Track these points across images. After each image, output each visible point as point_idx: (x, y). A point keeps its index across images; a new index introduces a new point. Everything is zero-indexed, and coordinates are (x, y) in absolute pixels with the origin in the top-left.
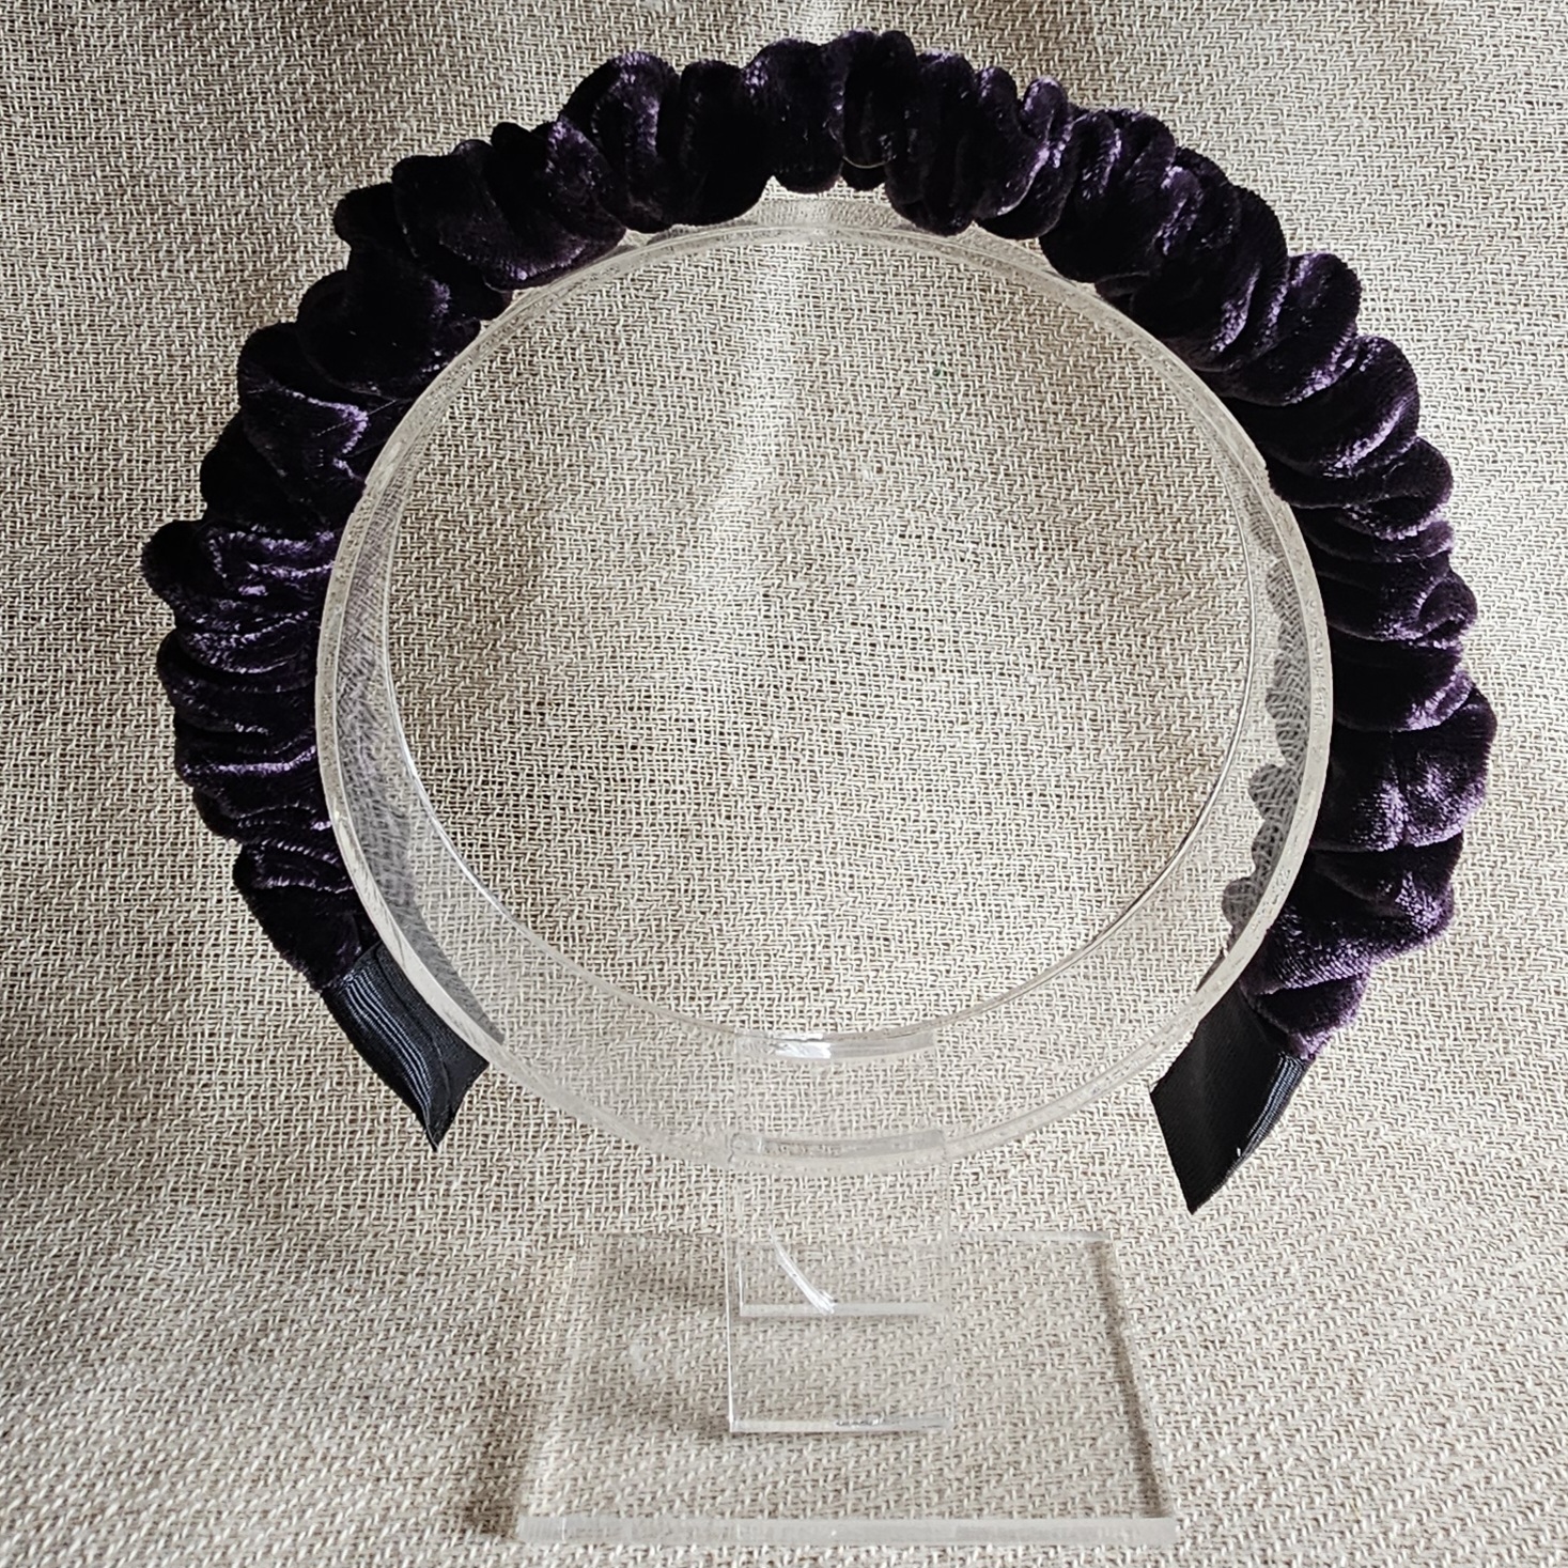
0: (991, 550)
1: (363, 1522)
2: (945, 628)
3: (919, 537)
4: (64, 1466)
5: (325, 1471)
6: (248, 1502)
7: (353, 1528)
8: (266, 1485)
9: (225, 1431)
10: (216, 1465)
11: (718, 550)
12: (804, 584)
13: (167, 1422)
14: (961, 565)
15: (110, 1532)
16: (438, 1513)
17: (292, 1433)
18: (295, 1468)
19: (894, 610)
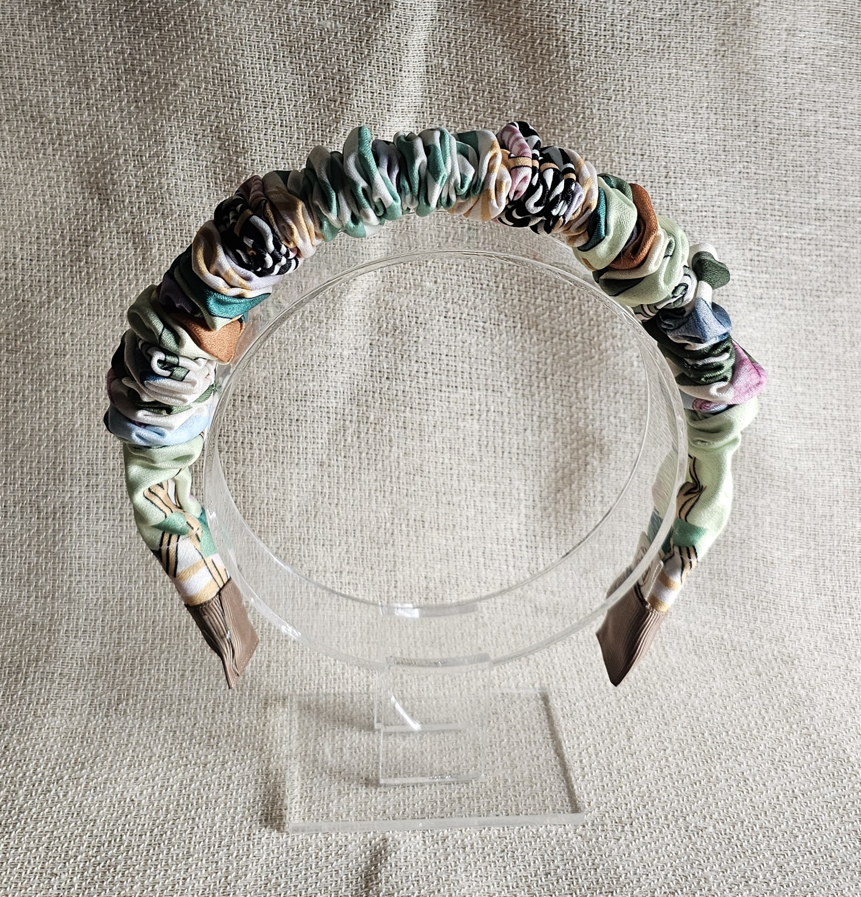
0: (492, 326)
1: (182, 781)
2: (465, 365)
3: (454, 318)
4: (38, 760)
5: (161, 762)
6: (128, 774)
7: (178, 784)
8: (135, 767)
9: (111, 746)
10: (110, 760)
11: (346, 321)
12: (391, 340)
13: (82, 742)
14: (475, 333)
15: (67, 786)
16: (216, 778)
17: (142, 746)
18: (147, 760)
19: (438, 355)
